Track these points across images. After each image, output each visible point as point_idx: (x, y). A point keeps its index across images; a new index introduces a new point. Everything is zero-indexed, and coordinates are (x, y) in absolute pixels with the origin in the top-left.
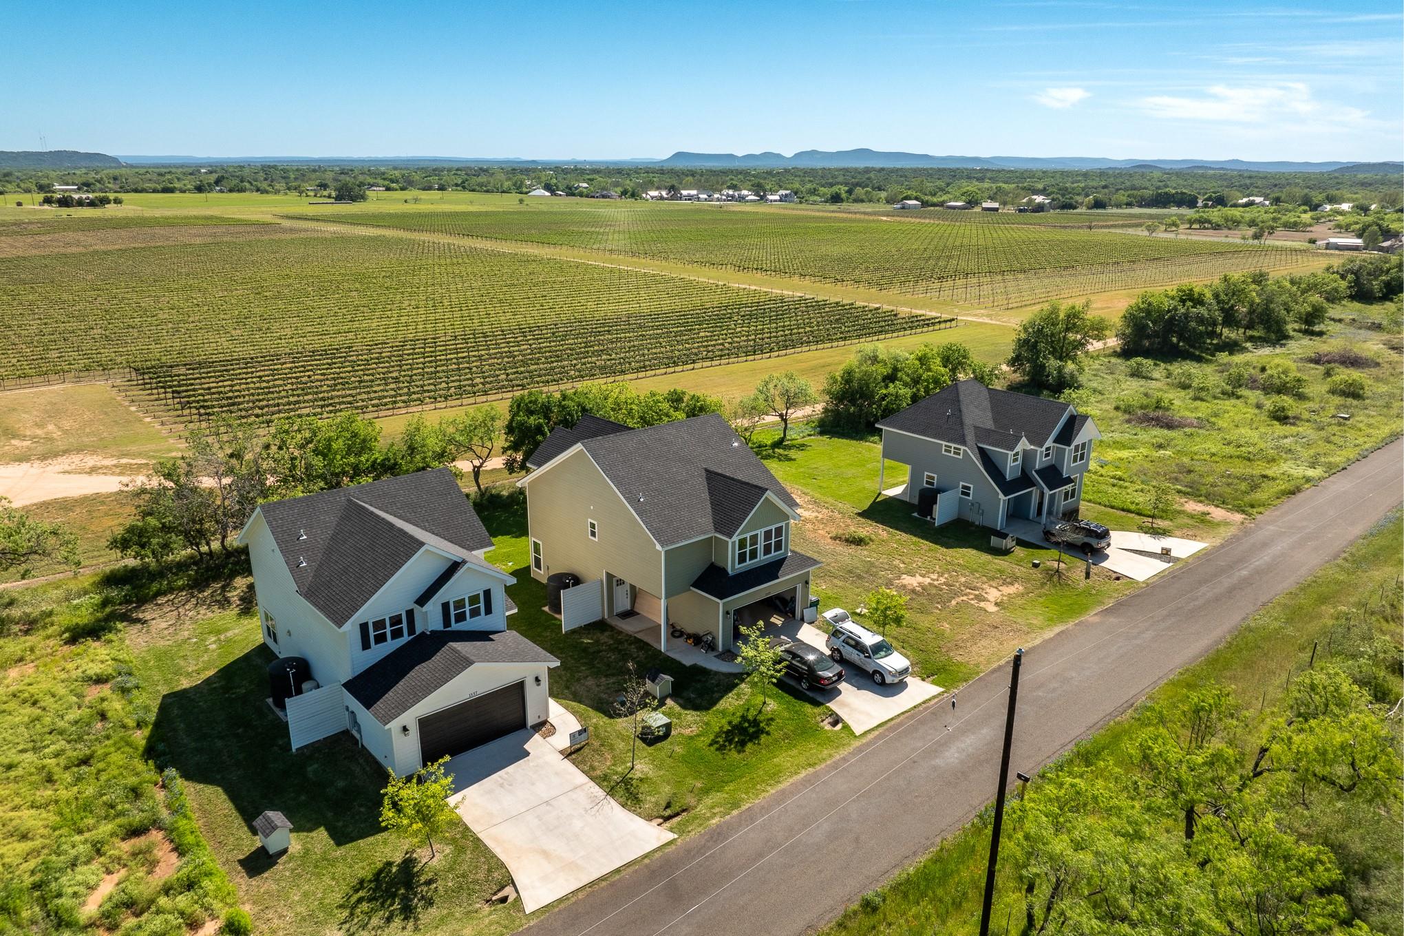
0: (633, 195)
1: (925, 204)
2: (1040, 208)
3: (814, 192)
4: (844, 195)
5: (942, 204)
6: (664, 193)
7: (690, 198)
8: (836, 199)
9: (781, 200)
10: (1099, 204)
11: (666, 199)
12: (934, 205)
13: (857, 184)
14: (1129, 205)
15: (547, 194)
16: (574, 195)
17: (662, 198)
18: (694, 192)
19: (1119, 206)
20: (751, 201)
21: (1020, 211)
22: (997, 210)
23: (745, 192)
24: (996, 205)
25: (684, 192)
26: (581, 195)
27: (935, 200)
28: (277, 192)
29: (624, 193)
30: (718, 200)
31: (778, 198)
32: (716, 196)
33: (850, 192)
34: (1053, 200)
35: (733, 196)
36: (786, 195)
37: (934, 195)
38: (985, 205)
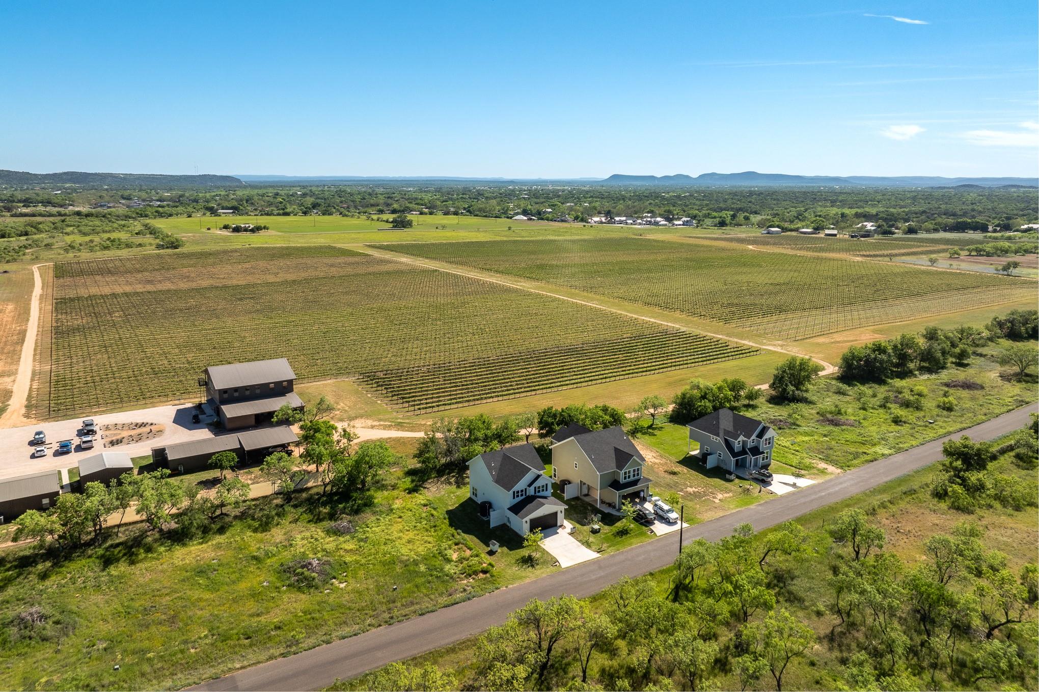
0: (582, 220)
1: (784, 230)
2: (867, 234)
3: (707, 216)
4: (728, 220)
5: (797, 230)
6: (603, 219)
7: (621, 222)
8: (722, 224)
9: (683, 225)
10: (911, 231)
11: (605, 223)
12: (791, 230)
13: (740, 209)
14: (936, 230)
15: (525, 218)
16: (542, 219)
17: (601, 222)
18: (624, 218)
19: (928, 231)
20: (663, 225)
21: (852, 237)
22: (835, 235)
23: (659, 219)
24: (835, 232)
25: (617, 219)
26: (547, 219)
27: (792, 227)
28: (353, 216)
29: (576, 218)
30: (640, 224)
31: (681, 223)
32: (639, 221)
33: (734, 216)
34: (879, 227)
35: (650, 222)
36: (687, 221)
37: (792, 222)
38: (827, 232)
